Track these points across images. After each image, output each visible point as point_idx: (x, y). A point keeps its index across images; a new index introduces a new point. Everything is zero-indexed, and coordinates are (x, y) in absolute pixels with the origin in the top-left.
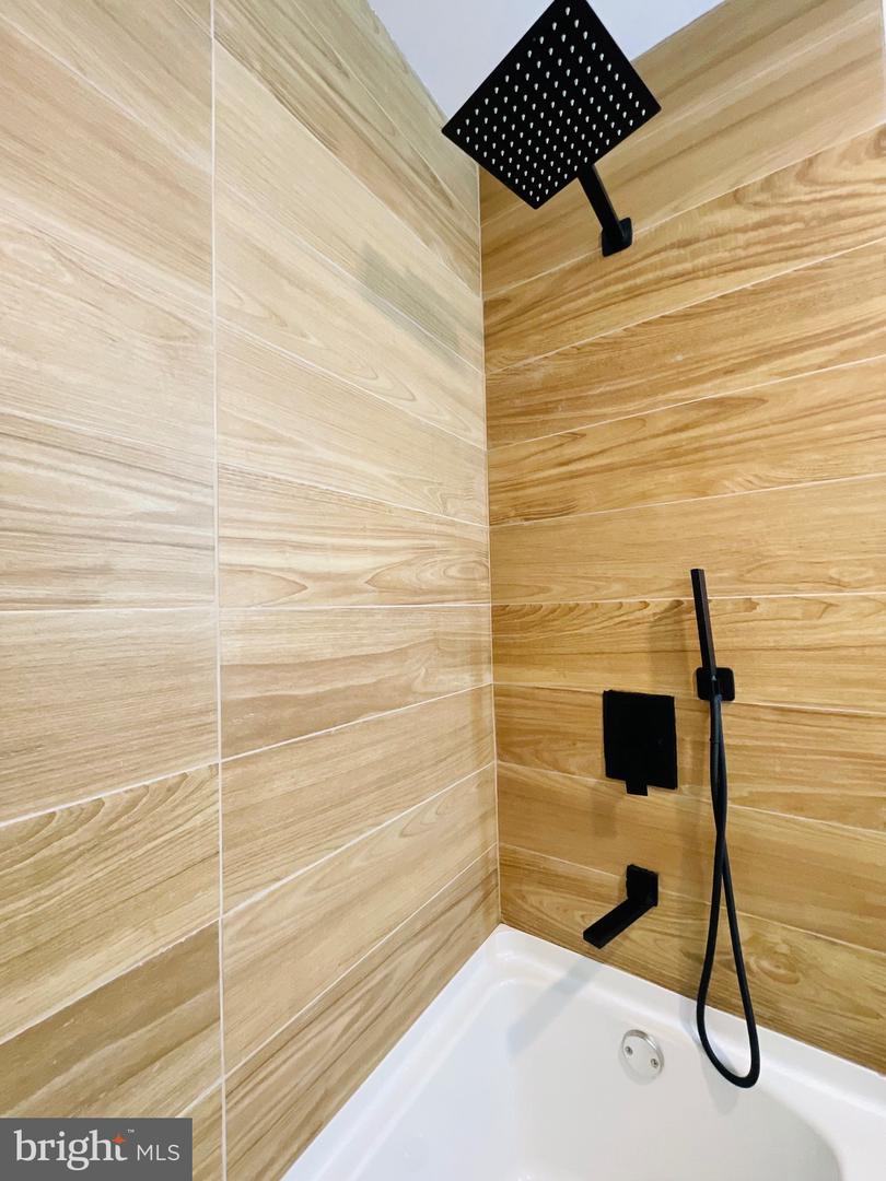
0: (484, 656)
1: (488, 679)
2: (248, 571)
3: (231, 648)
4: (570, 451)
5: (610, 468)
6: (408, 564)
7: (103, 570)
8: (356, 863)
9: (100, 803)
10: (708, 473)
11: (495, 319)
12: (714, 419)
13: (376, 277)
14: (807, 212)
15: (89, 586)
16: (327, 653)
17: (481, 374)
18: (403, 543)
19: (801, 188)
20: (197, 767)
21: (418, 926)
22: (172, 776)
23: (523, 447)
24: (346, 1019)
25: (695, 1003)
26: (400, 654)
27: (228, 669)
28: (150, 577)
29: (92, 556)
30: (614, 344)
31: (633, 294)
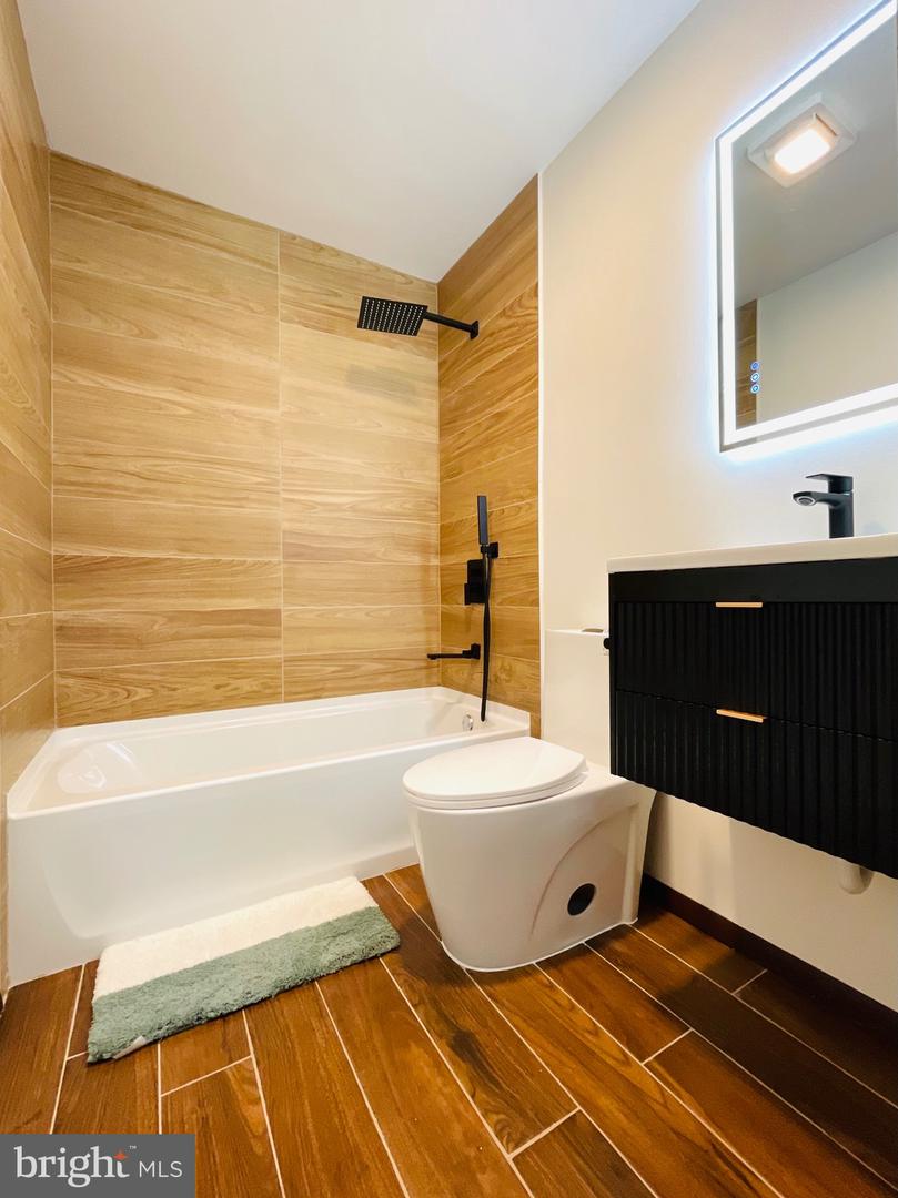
0: (432, 550)
1: (435, 561)
2: (292, 501)
3: (286, 525)
4: (462, 441)
5: (471, 449)
6: (373, 501)
7: (246, 499)
8: (339, 615)
9: (245, 562)
10: (495, 449)
11: (444, 370)
12: (497, 422)
13: (356, 377)
14: (520, 320)
15: (244, 503)
16: (327, 533)
17: (436, 403)
18: (372, 492)
19: (519, 310)
20: (275, 559)
21: (376, 656)
22: (266, 560)
23: (450, 439)
24: (333, 669)
25: (481, 699)
26: (369, 539)
27: (284, 532)
28: (259, 501)
29: (244, 495)
30: (472, 386)
31: (479, 359)
